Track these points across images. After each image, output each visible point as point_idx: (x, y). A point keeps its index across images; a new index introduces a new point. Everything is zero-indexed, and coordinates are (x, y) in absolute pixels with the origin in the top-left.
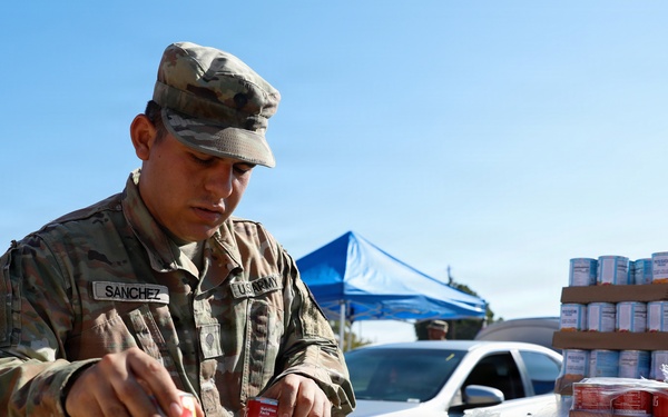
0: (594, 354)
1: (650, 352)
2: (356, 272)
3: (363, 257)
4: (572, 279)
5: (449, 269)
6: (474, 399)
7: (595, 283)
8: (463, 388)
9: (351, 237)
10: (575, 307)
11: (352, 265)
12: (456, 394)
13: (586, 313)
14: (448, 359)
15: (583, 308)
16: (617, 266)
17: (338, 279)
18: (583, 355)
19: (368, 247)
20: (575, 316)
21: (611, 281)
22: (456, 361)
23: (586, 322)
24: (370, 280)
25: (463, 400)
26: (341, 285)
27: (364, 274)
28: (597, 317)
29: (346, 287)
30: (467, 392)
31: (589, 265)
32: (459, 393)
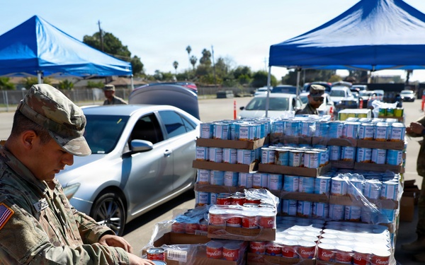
0: (213, 172)
1: (238, 173)
2: (44, 48)
3: (47, 36)
4: (201, 133)
5: (99, 23)
6: (136, 148)
7: (212, 137)
8: (129, 141)
9: (37, 20)
10: (203, 149)
11: (40, 43)
12: (125, 146)
13: (209, 151)
14: (118, 122)
15: (207, 149)
16: (223, 129)
17: (34, 56)
18: (208, 172)
19: (50, 28)
20: (203, 153)
21: (220, 137)
22: (124, 123)
23: (209, 156)
24: (55, 53)
25: (130, 149)
26: (36, 60)
27: (50, 50)
28: (214, 155)
29: (40, 61)
30: (132, 145)
31: (209, 127)
32: (127, 145)
